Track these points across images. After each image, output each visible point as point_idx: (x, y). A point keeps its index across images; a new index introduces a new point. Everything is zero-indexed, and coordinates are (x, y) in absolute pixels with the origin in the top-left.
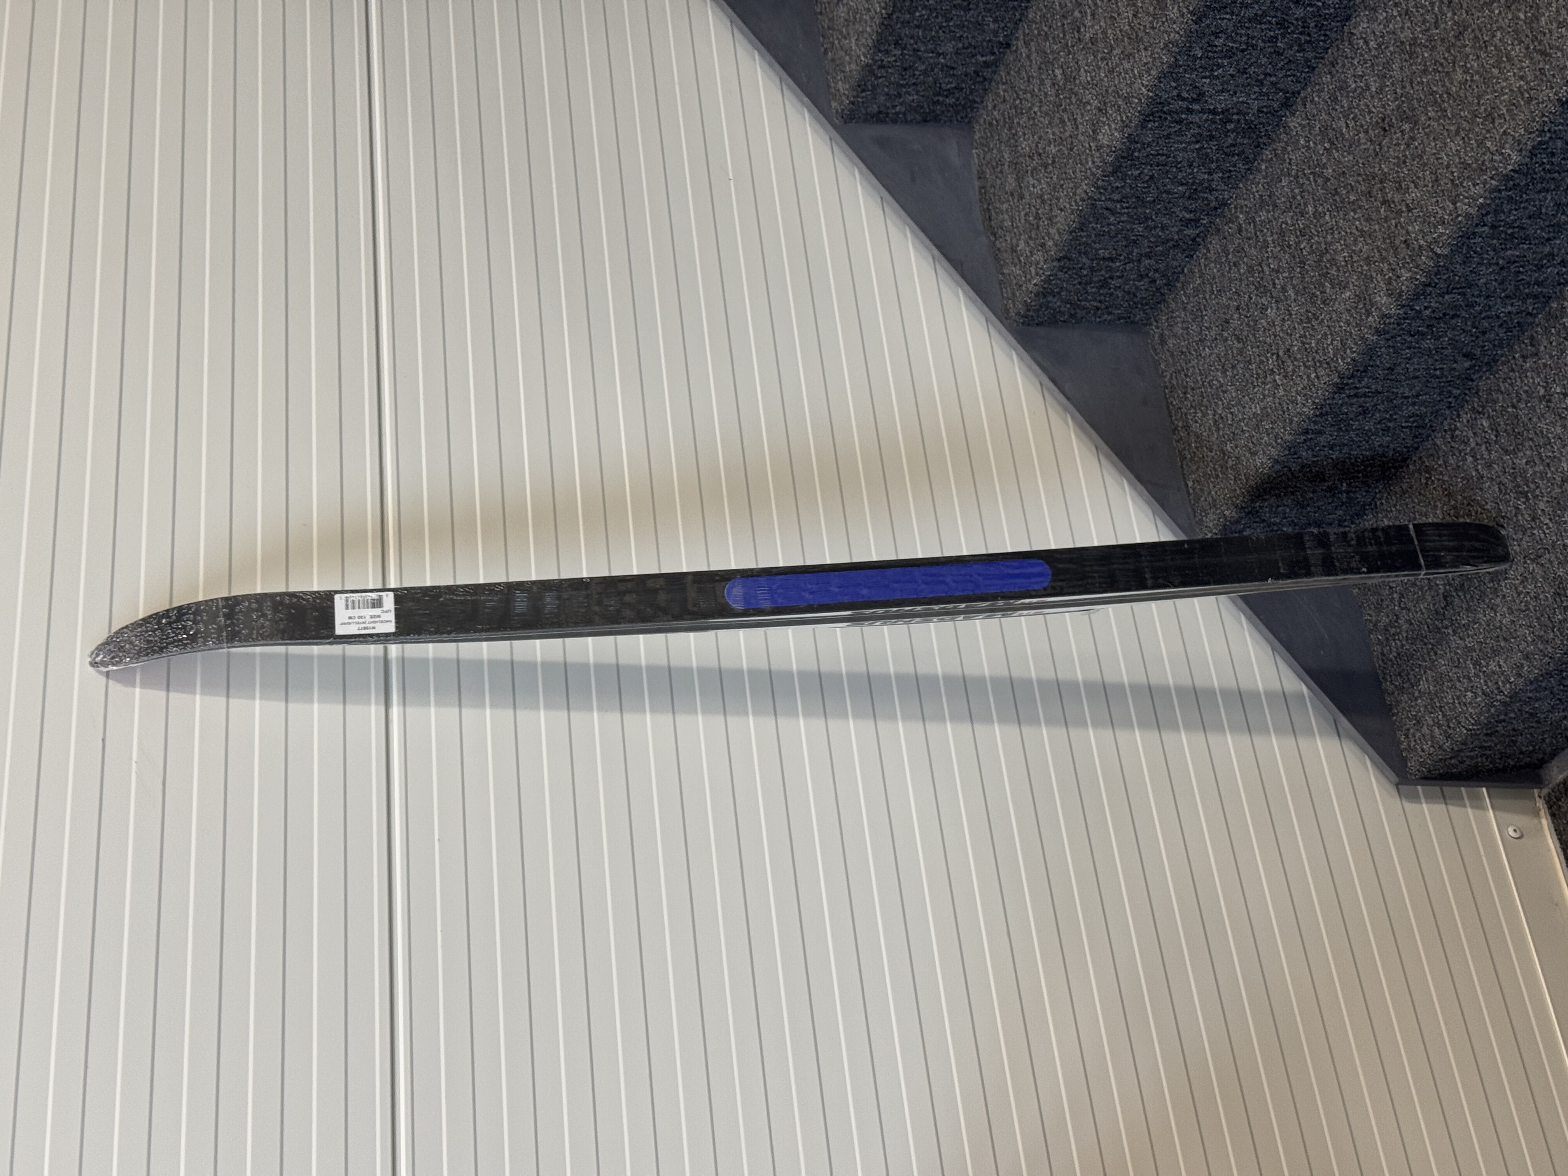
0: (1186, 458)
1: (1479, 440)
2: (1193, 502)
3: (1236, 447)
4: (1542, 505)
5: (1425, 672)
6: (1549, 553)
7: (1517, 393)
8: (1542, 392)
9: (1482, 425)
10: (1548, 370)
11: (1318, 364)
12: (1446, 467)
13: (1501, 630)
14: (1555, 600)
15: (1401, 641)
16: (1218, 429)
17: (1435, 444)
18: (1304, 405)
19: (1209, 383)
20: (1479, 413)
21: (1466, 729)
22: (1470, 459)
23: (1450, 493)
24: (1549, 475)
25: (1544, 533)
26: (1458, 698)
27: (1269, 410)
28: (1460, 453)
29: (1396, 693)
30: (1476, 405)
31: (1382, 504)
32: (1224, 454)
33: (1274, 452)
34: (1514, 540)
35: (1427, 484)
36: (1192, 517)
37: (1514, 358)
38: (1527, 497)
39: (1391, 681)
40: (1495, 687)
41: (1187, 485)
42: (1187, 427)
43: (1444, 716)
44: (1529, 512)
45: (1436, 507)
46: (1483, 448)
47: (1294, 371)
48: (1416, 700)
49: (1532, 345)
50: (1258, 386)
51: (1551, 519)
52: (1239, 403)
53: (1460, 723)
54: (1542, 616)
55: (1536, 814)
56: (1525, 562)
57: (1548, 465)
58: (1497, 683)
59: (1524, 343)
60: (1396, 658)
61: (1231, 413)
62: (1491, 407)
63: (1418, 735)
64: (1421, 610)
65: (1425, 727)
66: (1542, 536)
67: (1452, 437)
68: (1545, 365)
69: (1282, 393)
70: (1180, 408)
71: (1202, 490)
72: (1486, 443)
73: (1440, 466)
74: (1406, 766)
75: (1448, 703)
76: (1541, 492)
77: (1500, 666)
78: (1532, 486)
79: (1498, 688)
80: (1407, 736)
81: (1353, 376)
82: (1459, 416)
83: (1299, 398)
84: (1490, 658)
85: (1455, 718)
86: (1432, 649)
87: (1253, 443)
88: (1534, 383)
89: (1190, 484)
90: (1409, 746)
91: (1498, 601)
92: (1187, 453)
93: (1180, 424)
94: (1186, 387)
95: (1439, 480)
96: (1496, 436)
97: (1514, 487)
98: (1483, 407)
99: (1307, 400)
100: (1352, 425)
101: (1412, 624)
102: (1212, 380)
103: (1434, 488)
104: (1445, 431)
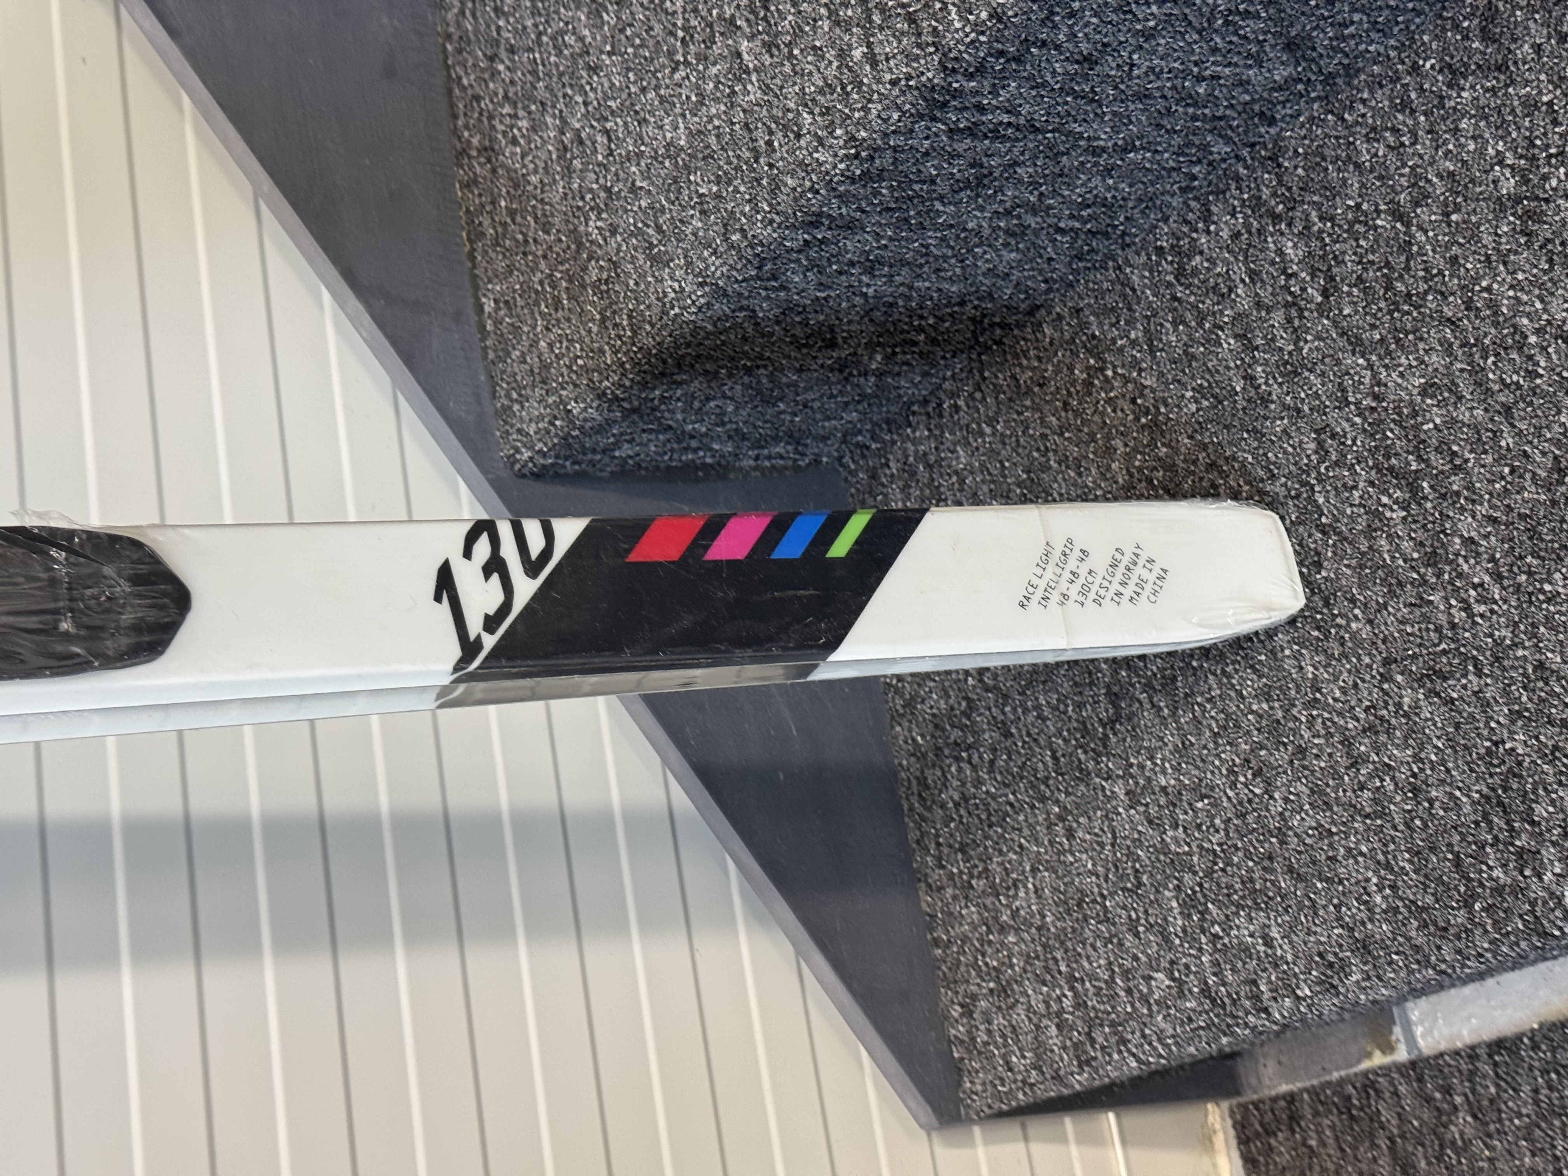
0: (483, 234)
1: (1265, 294)
2: (491, 355)
3: (614, 232)
4: (1467, 526)
5: (1034, 870)
6: (1479, 673)
7: (1415, 176)
8: (1509, 185)
9: (1280, 252)
10: (1541, 120)
11: (877, 18)
12: (1152, 351)
13: (1282, 842)
14: (1486, 816)
15: (974, 768)
16: (568, 171)
17: (1126, 283)
18: (821, 141)
19: (553, 38)
20: (1276, 218)
21: (1139, 1060)
22: (1228, 343)
23: (1155, 422)
24: (1507, 440)
25: (1467, 608)
26: (1126, 974)
27: (713, 140)
28: (1201, 318)
29: (949, 891)
30: (1266, 192)
31: (957, 408)
32: (580, 245)
33: (716, 267)
34: (1353, 601)
35: (1088, 384)
36: (486, 395)
37: (1415, 69)
38: (1414, 490)
39: (939, 859)
40: (1245, 990)
41: (480, 308)
42: (489, 151)
43: (1080, 1005)
44: (1420, 535)
45: (1110, 451)
46: (1278, 317)
47: (798, 32)
48: (1003, 929)
49: (1486, 36)
50: (687, 63)
51: (1498, 577)
52: (629, 107)
53: (1124, 1041)
54: (1433, 849)
55: (1206, 1141)
56: (1386, 678)
57: (1507, 410)
58: (1254, 983)
59: (1457, 27)
60: (957, 805)
61: (607, 132)
62: (1318, 206)
63: (999, 1021)
64: (1038, 707)
65: (1020, 1009)
66: (1459, 616)
67: (1180, 273)
68: (1531, 105)
69: (754, 93)
70: (477, 98)
71: (516, 329)
72: (1287, 305)
73: (1134, 343)
74: (960, 1083)
75: (1094, 977)
76: (1470, 487)
77: (1268, 942)
78: (1438, 462)
79: (1256, 997)
80: (968, 1012)
81: (981, 69)
82: (1207, 216)
83: (807, 118)
84: (1239, 906)
85: (1113, 1024)
86: (1061, 818)
87: (659, 229)
88: (1481, 152)
89: (489, 306)
90: (973, 1039)
91: (1281, 757)
92: (486, 222)
93: (475, 141)
94: (497, 43)
95: (1126, 380)
96: (1325, 294)
97: (1372, 452)
98: (1291, 204)
99: (830, 128)
100: (938, 213)
101: (1008, 735)
102: (562, 33)
103: (1109, 401)
104: (1160, 250)
